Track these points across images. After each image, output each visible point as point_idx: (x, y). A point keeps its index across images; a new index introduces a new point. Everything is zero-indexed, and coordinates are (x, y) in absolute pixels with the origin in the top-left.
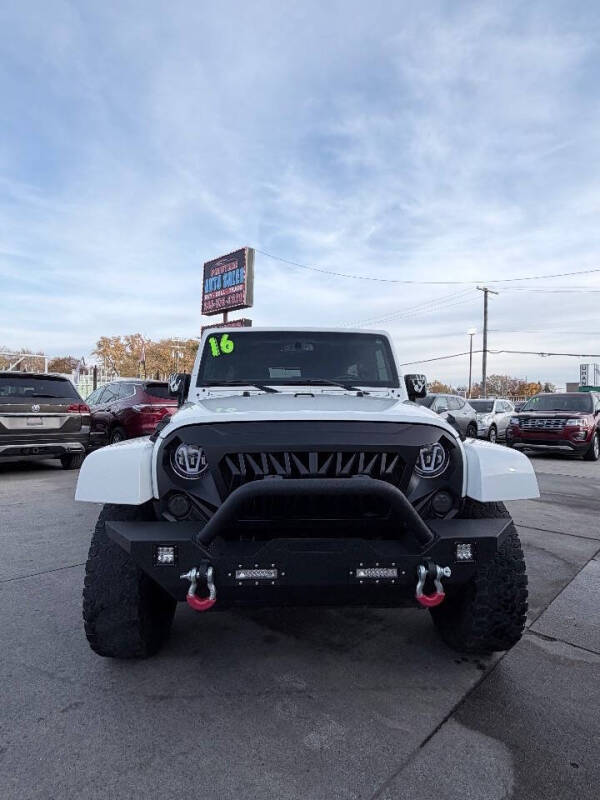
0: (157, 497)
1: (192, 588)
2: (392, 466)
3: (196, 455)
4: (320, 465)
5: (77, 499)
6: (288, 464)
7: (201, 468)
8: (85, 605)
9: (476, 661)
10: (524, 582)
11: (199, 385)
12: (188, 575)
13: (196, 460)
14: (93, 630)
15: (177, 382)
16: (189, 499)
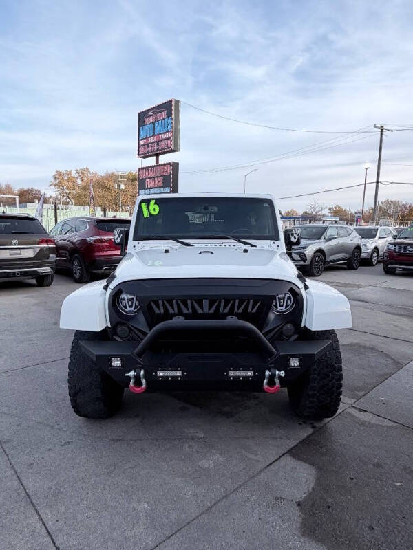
0: (109, 325)
1: (132, 381)
2: (255, 308)
3: (133, 299)
4: (210, 308)
5: (61, 327)
6: (190, 306)
7: (136, 307)
8: (70, 388)
9: (311, 424)
10: (341, 377)
11: (135, 239)
12: (130, 374)
13: (132, 303)
14: (75, 401)
15: (119, 236)
16: (129, 328)
